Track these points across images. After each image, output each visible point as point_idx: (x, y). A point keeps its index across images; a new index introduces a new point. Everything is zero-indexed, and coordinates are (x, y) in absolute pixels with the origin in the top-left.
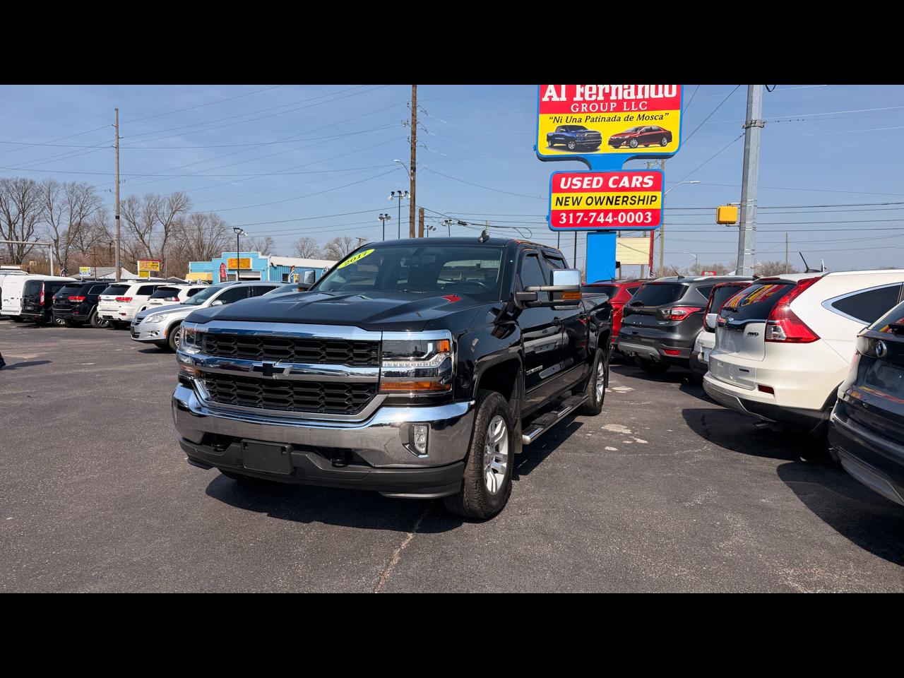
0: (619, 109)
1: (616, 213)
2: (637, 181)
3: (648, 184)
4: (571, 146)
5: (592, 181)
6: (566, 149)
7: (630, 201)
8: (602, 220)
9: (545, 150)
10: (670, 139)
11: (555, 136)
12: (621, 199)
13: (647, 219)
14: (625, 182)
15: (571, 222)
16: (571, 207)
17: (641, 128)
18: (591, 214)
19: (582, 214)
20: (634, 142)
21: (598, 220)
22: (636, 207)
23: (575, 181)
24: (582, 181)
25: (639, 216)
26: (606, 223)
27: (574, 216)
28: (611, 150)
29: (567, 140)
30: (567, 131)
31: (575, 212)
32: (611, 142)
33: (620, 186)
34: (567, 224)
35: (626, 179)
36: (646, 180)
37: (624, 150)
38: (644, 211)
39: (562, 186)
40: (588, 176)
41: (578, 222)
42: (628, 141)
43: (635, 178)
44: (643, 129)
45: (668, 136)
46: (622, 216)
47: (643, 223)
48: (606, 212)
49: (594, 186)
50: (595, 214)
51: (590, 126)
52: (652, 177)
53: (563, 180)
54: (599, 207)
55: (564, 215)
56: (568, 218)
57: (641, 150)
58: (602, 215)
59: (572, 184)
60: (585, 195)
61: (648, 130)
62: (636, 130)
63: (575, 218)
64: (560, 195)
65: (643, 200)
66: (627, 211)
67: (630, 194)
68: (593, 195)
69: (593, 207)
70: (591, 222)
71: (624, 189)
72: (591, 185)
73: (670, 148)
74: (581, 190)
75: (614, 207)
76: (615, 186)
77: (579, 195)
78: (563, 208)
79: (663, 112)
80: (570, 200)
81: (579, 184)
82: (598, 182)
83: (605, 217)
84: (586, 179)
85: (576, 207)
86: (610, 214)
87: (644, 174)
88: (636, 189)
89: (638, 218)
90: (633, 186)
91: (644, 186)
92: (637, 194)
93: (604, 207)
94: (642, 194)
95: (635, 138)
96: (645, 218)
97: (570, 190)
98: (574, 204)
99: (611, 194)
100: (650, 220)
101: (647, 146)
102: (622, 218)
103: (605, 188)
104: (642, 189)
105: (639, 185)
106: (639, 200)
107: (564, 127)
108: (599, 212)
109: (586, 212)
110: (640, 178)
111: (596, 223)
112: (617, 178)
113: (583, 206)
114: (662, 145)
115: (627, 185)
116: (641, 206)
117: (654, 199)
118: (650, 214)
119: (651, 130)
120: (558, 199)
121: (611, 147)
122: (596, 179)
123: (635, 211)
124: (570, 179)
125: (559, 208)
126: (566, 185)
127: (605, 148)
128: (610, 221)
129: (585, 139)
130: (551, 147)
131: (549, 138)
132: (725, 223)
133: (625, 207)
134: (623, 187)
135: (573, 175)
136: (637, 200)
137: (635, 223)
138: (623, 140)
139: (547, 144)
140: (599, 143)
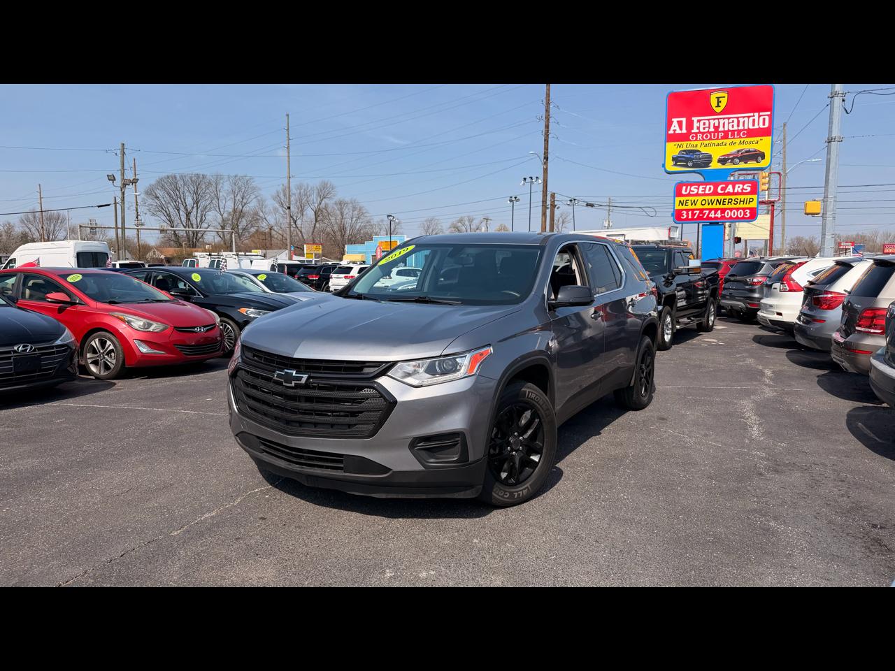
0: (726, 136)
1: (723, 211)
2: (738, 188)
3: (746, 190)
4: (690, 164)
5: (705, 188)
6: (686, 166)
7: (733, 202)
8: (713, 216)
9: (670, 166)
10: (763, 157)
11: (678, 157)
12: (727, 201)
13: (746, 215)
14: (730, 189)
15: (690, 217)
16: (690, 207)
17: (742, 150)
18: (704, 212)
19: (698, 212)
20: (737, 160)
21: (710, 216)
22: (738, 206)
23: (692, 189)
24: (698, 189)
25: (741, 213)
26: (716, 218)
27: (692, 213)
28: (720, 166)
29: (687, 160)
30: (687, 154)
31: (693, 210)
32: (719, 161)
33: (726, 192)
34: (687, 219)
35: (730, 186)
36: (745, 187)
37: (729, 166)
38: (744, 209)
39: (683, 192)
40: (703, 185)
41: (695, 217)
42: (732, 160)
43: (737, 186)
44: (743, 151)
45: (763, 156)
46: (728, 213)
47: (743, 218)
48: (716, 210)
49: (707, 192)
50: (707, 212)
51: (704, 150)
52: (750, 185)
53: (684, 188)
54: (710, 206)
55: (685, 212)
56: (688, 214)
57: (742, 165)
58: (713, 212)
59: (690, 191)
60: (700, 198)
61: (747, 152)
62: (738, 151)
63: (693, 215)
64: (682, 199)
65: (744, 201)
66: (731, 209)
67: (733, 197)
68: (706, 198)
69: (706, 206)
70: (705, 217)
71: (729, 194)
72: (705, 191)
73: (763, 163)
74: (697, 195)
75: (722, 206)
76: (722, 192)
77: (696, 198)
78: (684, 207)
79: (758, 139)
80: (689, 202)
81: (696, 191)
82: (710, 189)
83: (715, 214)
84: (701, 187)
85: (693, 207)
86: (719, 212)
87: (743, 183)
88: (738, 193)
89: (740, 214)
90: (736, 191)
91: (744, 191)
92: (739, 197)
93: (714, 206)
94: (742, 197)
95: (737, 157)
96: (745, 214)
97: (689, 195)
98: (692, 205)
99: (719, 198)
100: (748, 215)
101: (746, 163)
102: (728, 214)
103: (715, 193)
104: (742, 193)
105: (740, 191)
106: (741, 201)
107: (684, 151)
108: (710, 210)
109: (701, 211)
110: (741, 186)
111: (708, 218)
112: (724, 186)
113: (699, 206)
114: (758, 162)
115: (731, 191)
116: (742, 206)
117: (751, 200)
118: (748, 211)
119: (749, 151)
120: (680, 201)
121: (719, 164)
122: (708, 187)
123: (738, 209)
124: (689, 187)
125: (681, 207)
126: (686, 191)
127: (715, 165)
128: (719, 216)
129: (700, 159)
130: (675, 165)
131: (674, 159)
132: (812, 214)
133: (730, 206)
134: (728, 192)
135: (691, 185)
136: (739, 201)
137: (737, 218)
138: (728, 159)
139: (672, 163)
140: (711, 161)
